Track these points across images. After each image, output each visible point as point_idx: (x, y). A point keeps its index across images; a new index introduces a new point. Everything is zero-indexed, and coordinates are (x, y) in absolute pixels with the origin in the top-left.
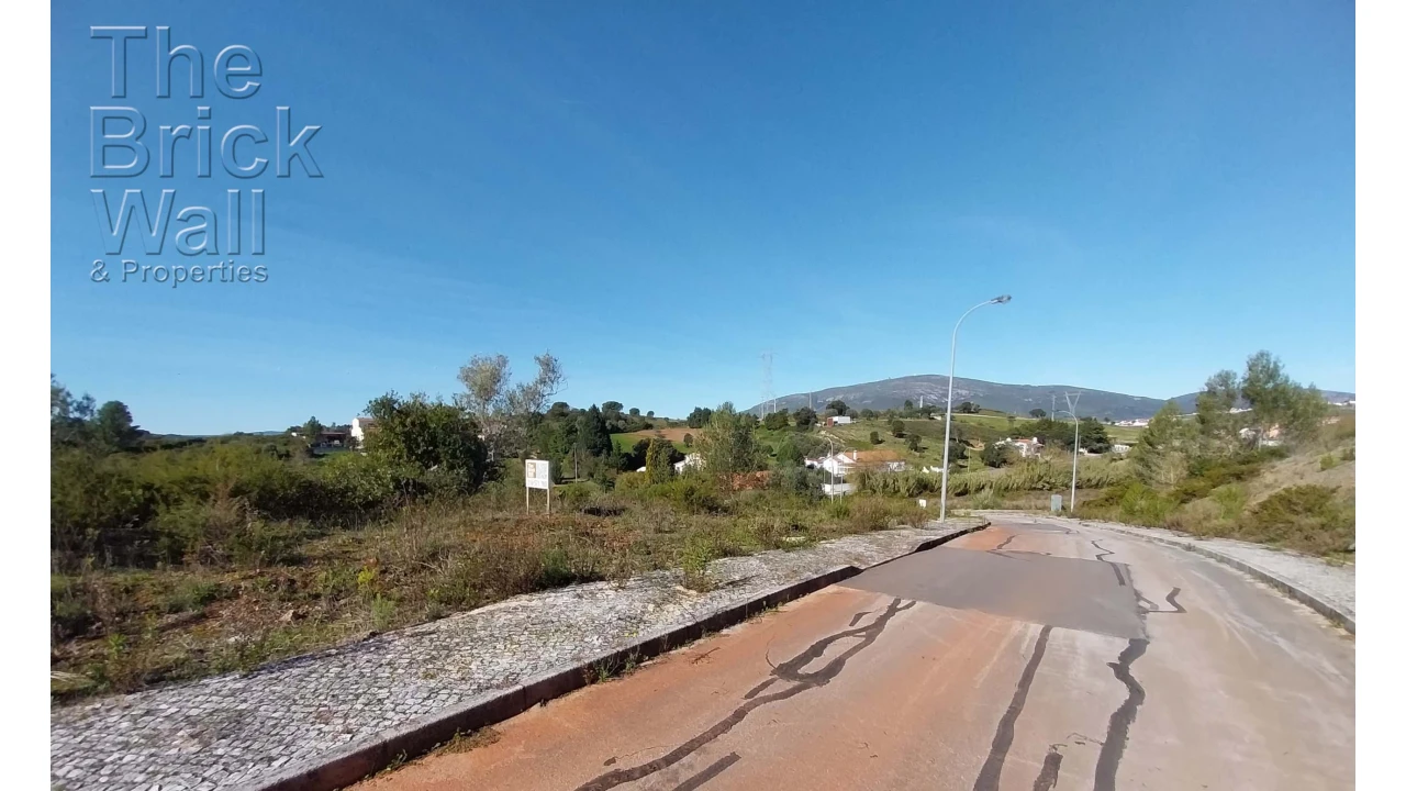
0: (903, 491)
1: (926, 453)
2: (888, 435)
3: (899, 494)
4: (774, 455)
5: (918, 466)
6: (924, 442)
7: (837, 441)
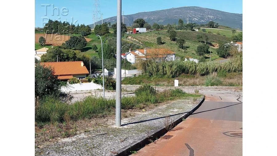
0: (169, 73)
1: (188, 50)
2: (167, 39)
3: (166, 76)
4: (97, 52)
5: (182, 58)
6: (187, 44)
7: (138, 43)
